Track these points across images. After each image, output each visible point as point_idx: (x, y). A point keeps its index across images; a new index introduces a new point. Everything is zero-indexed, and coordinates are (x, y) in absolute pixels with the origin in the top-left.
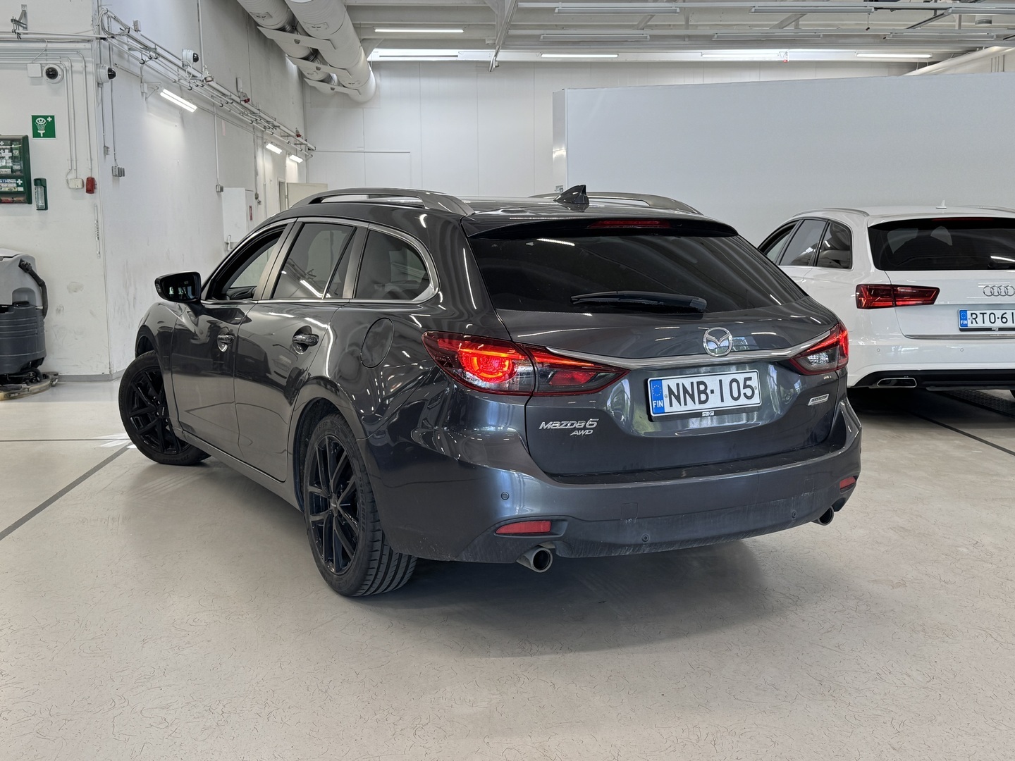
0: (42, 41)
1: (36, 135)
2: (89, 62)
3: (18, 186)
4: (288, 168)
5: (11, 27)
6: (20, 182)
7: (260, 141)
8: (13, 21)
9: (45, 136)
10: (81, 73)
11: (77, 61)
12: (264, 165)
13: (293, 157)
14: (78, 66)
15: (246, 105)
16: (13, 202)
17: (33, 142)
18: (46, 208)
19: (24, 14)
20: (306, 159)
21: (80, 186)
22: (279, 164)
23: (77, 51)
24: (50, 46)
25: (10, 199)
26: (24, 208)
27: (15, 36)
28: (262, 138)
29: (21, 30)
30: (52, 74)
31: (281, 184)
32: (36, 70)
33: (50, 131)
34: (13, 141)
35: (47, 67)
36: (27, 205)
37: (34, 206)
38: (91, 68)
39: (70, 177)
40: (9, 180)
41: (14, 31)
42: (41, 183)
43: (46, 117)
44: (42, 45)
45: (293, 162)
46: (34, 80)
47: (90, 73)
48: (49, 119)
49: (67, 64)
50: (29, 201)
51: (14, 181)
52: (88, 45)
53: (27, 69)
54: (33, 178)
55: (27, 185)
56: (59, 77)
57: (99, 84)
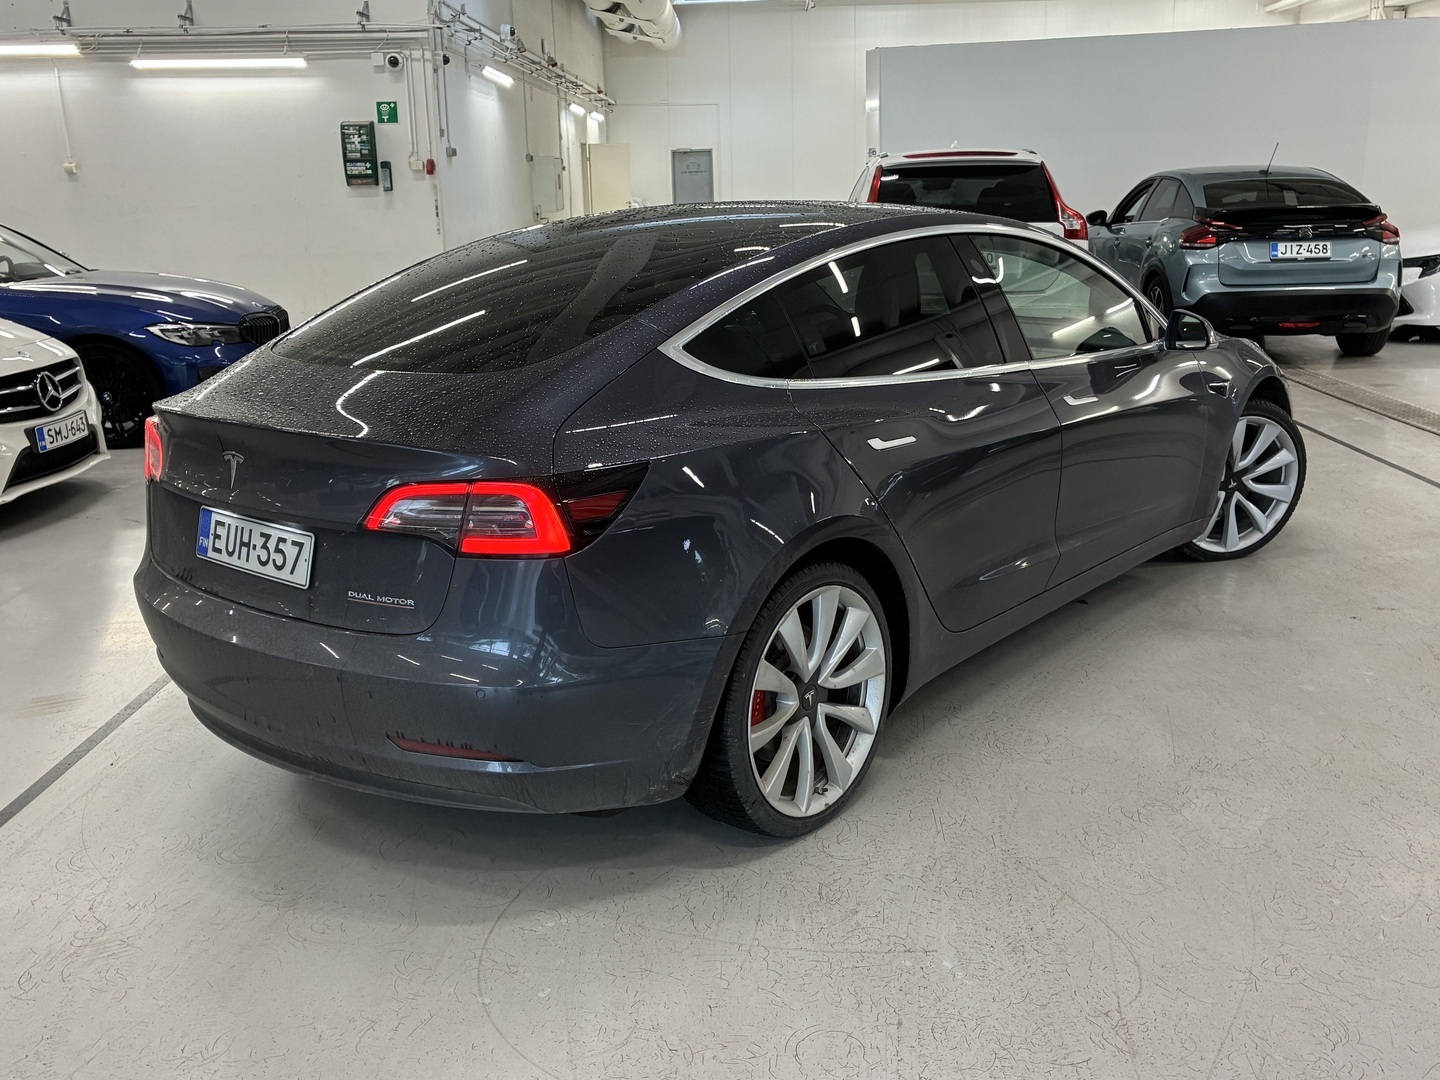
0: (385, 31)
1: (381, 121)
2: (427, 50)
3: (367, 169)
4: (588, 127)
6: (368, 165)
7: (563, 103)
8: (358, 12)
9: (389, 121)
10: (419, 60)
11: (416, 49)
12: (568, 127)
13: (595, 115)
14: (417, 54)
15: (555, 69)
16: (363, 184)
17: (378, 127)
18: (392, 189)
19: (366, 5)
20: (606, 115)
21: (421, 168)
22: (581, 124)
23: (416, 40)
24: (392, 35)
25: (359, 181)
26: (372, 190)
27: (361, 26)
28: (566, 100)
29: (365, 21)
30: (394, 62)
31: (583, 146)
33: (393, 117)
34: (361, 127)
35: (389, 56)
36: (375, 186)
37: (381, 187)
38: (428, 55)
39: (412, 159)
40: (359, 164)
41: (359, 24)
42: (386, 165)
43: (389, 103)
44: (384, 35)
45: (595, 120)
47: (427, 60)
48: (392, 105)
49: (407, 52)
50: (377, 184)
51: (363, 164)
53: (370, 58)
54: (379, 161)
55: (374, 168)
56: (400, 65)
57: (436, 71)
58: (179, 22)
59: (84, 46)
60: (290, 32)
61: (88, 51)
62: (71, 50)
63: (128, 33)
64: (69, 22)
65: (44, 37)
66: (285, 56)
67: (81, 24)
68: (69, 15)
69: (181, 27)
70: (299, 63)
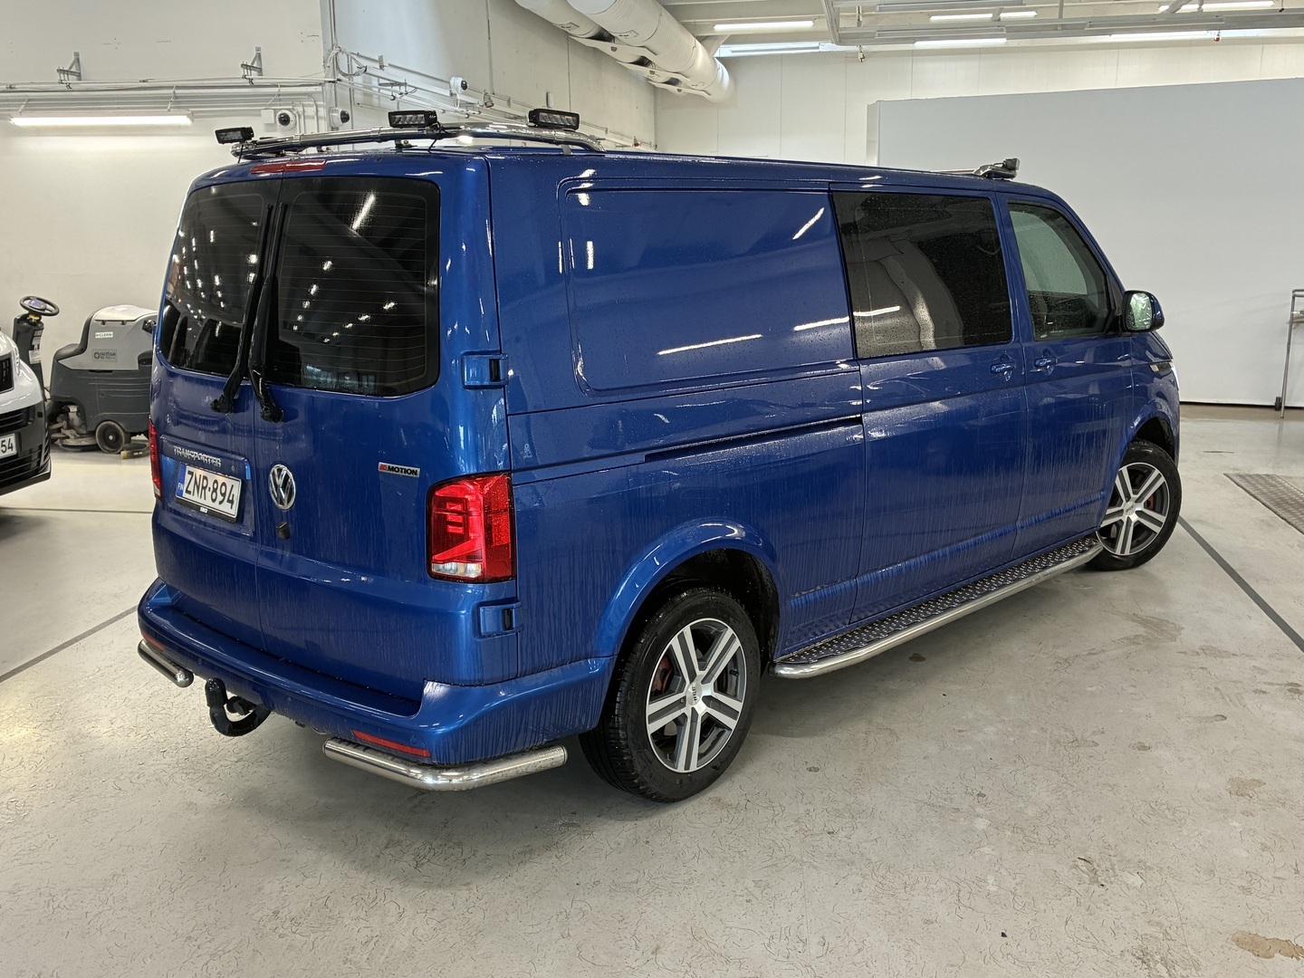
0: (277, 86)
5: (242, 72)
8: (244, 65)
10: (313, 118)
11: (309, 106)
14: (311, 111)
19: (259, 57)
23: (309, 95)
24: (283, 90)
27: (248, 81)
30: (284, 120)
32: (269, 116)
35: (280, 113)
38: (322, 112)
44: (275, 90)
46: (269, 127)
47: (322, 117)
49: (300, 109)
52: (319, 88)
53: (260, 115)
56: (291, 123)
58: (57, 77)
60: (178, 87)
63: (11, 89)
66: (169, 113)
69: (61, 82)
70: (183, 120)
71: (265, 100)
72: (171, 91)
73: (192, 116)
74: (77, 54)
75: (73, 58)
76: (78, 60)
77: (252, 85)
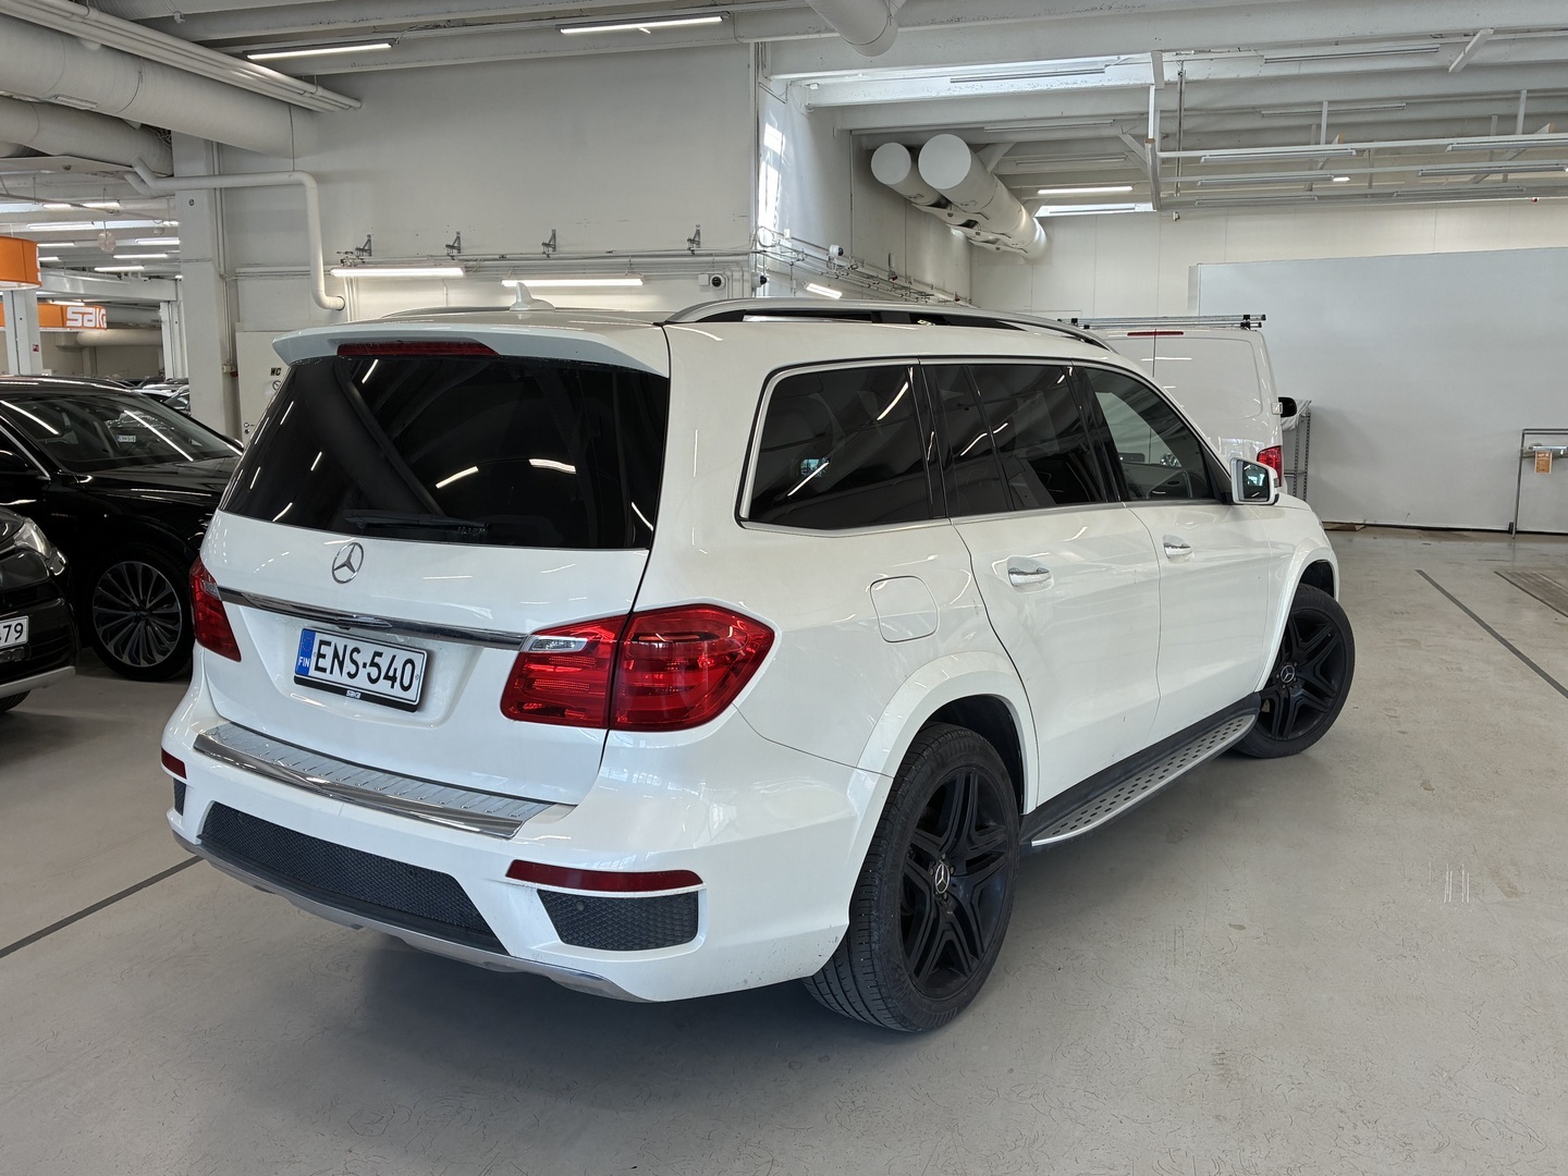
0: (711, 255)
2: (746, 271)
5: (687, 245)
8: (689, 240)
10: (739, 280)
11: (736, 271)
14: (737, 275)
15: (896, 282)
19: (698, 233)
23: (737, 263)
24: (717, 259)
27: (690, 252)
29: (695, 247)
30: (717, 282)
32: (704, 279)
35: (713, 277)
38: (747, 276)
41: (689, 249)
44: (710, 258)
46: (704, 287)
47: (746, 280)
49: (729, 273)
52: (746, 257)
53: (698, 279)
56: (722, 285)
57: (753, 289)
58: (542, 249)
59: (467, 269)
60: (633, 256)
61: (470, 273)
62: (457, 272)
63: (503, 257)
64: (459, 250)
65: (436, 261)
66: (626, 277)
67: (467, 251)
68: (459, 243)
69: (544, 253)
70: (637, 282)
71: (703, 267)
72: (627, 260)
73: (645, 279)
74: (554, 231)
75: (551, 234)
76: (554, 235)
77: (693, 254)
